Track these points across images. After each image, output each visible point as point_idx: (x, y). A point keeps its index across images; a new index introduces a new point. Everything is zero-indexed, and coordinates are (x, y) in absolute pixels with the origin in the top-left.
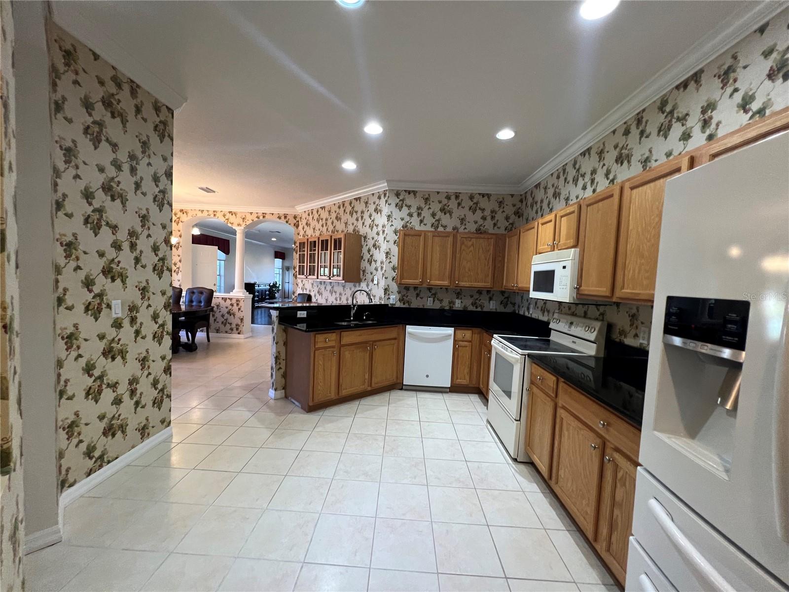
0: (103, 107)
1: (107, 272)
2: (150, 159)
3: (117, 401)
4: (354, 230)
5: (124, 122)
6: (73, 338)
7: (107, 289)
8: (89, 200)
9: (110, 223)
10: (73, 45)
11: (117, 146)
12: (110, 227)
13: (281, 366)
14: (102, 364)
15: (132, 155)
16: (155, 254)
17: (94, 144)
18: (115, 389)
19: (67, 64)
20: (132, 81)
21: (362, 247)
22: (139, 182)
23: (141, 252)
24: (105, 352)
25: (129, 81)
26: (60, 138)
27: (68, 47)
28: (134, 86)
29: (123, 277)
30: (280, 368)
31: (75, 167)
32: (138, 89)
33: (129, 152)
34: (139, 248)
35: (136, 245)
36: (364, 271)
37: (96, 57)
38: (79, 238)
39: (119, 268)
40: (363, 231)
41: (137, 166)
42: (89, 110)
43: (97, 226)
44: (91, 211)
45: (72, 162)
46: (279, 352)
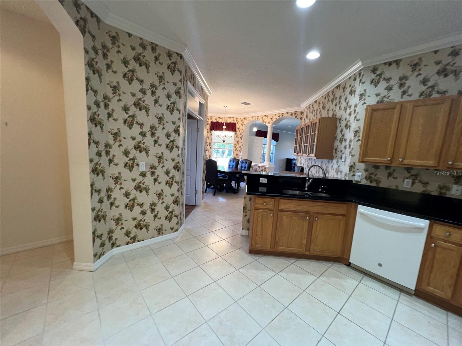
0: (134, 62)
1: (137, 148)
2: (165, 86)
3: (143, 213)
4: (333, 115)
5: (147, 67)
6: (118, 179)
7: (137, 156)
8: (127, 111)
9: (139, 122)
10: (116, 33)
11: (143, 81)
12: (139, 125)
13: (247, 214)
14: (134, 193)
15: (153, 85)
16: (168, 139)
17: (129, 82)
18: (142, 207)
19: (113, 44)
20: (152, 43)
21: (337, 128)
22: (157, 99)
23: (158, 137)
24: (135, 187)
25: (151, 43)
26: (110, 82)
27: (114, 34)
28: (154, 46)
29: (147, 151)
30: (246, 215)
31: (118, 95)
32: (156, 47)
33: (151, 84)
34: (157, 135)
35: (155, 133)
36: (336, 150)
37: (130, 35)
38: (121, 130)
39: (144, 146)
40: (340, 113)
41: (156, 90)
42: (126, 65)
43: (131, 124)
44: (128, 117)
45: (117, 93)
46: (246, 205)
